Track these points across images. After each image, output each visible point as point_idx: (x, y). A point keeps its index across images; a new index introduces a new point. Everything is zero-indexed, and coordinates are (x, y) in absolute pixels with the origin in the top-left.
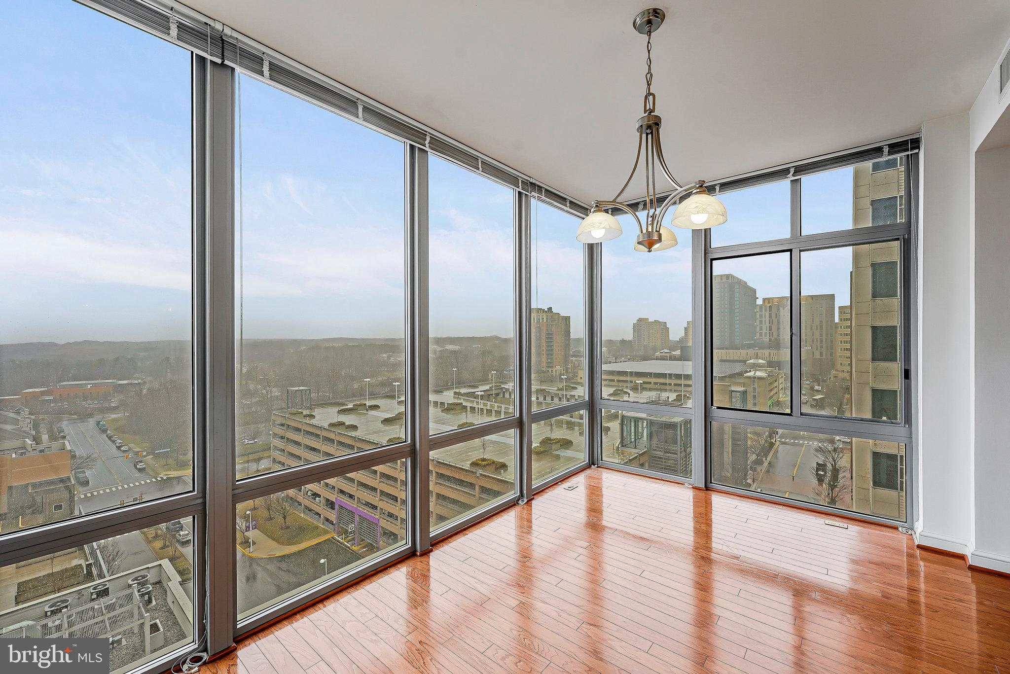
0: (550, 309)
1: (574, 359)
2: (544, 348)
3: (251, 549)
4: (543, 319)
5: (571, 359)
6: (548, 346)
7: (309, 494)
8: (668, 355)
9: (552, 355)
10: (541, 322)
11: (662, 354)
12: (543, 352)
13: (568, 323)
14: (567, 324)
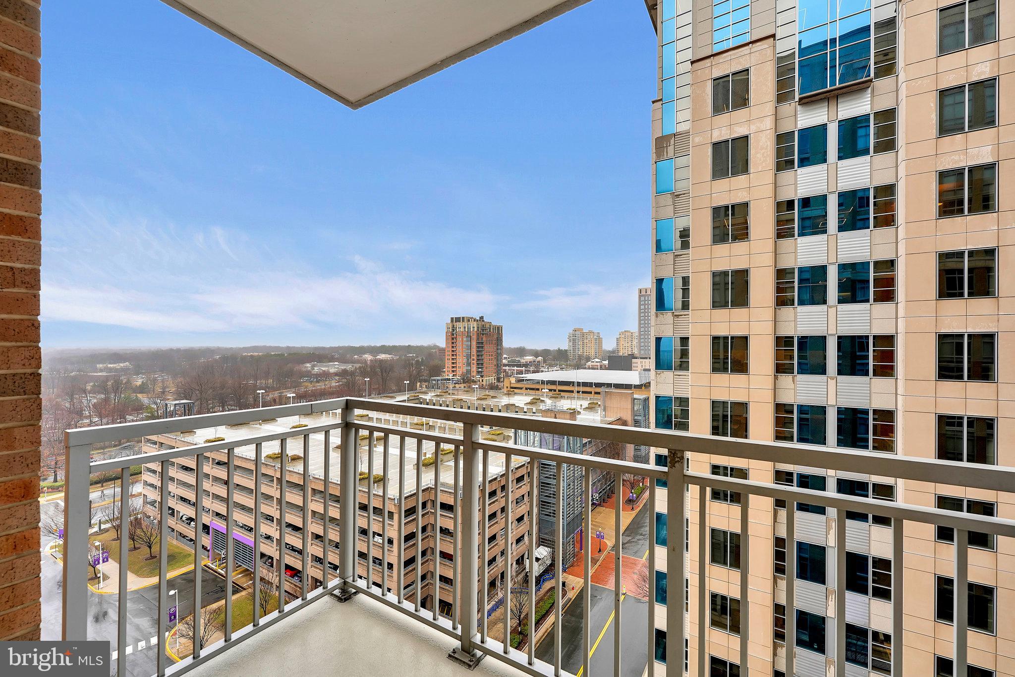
0: (482, 318)
1: (507, 368)
2: (475, 358)
3: (101, 585)
4: (474, 327)
5: (504, 368)
6: (478, 356)
7: (184, 519)
8: (598, 364)
9: (482, 364)
10: (472, 330)
11: (593, 364)
12: (473, 362)
13: (500, 332)
14: (500, 334)
